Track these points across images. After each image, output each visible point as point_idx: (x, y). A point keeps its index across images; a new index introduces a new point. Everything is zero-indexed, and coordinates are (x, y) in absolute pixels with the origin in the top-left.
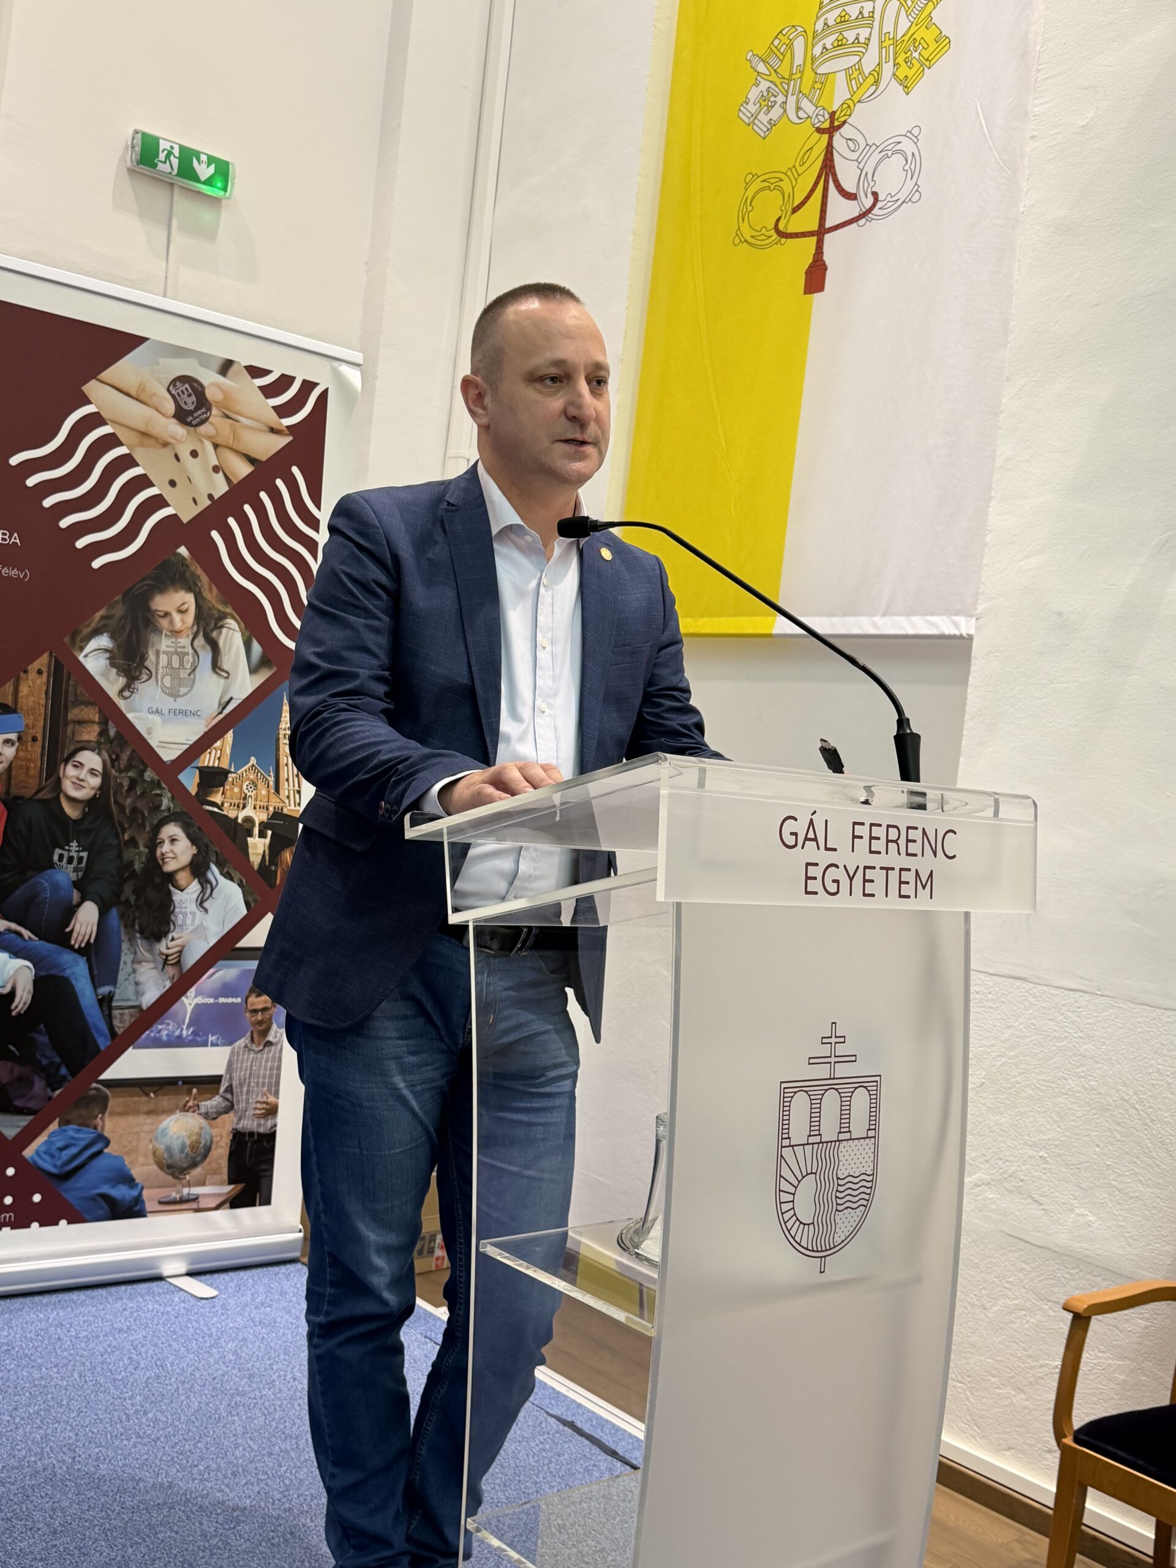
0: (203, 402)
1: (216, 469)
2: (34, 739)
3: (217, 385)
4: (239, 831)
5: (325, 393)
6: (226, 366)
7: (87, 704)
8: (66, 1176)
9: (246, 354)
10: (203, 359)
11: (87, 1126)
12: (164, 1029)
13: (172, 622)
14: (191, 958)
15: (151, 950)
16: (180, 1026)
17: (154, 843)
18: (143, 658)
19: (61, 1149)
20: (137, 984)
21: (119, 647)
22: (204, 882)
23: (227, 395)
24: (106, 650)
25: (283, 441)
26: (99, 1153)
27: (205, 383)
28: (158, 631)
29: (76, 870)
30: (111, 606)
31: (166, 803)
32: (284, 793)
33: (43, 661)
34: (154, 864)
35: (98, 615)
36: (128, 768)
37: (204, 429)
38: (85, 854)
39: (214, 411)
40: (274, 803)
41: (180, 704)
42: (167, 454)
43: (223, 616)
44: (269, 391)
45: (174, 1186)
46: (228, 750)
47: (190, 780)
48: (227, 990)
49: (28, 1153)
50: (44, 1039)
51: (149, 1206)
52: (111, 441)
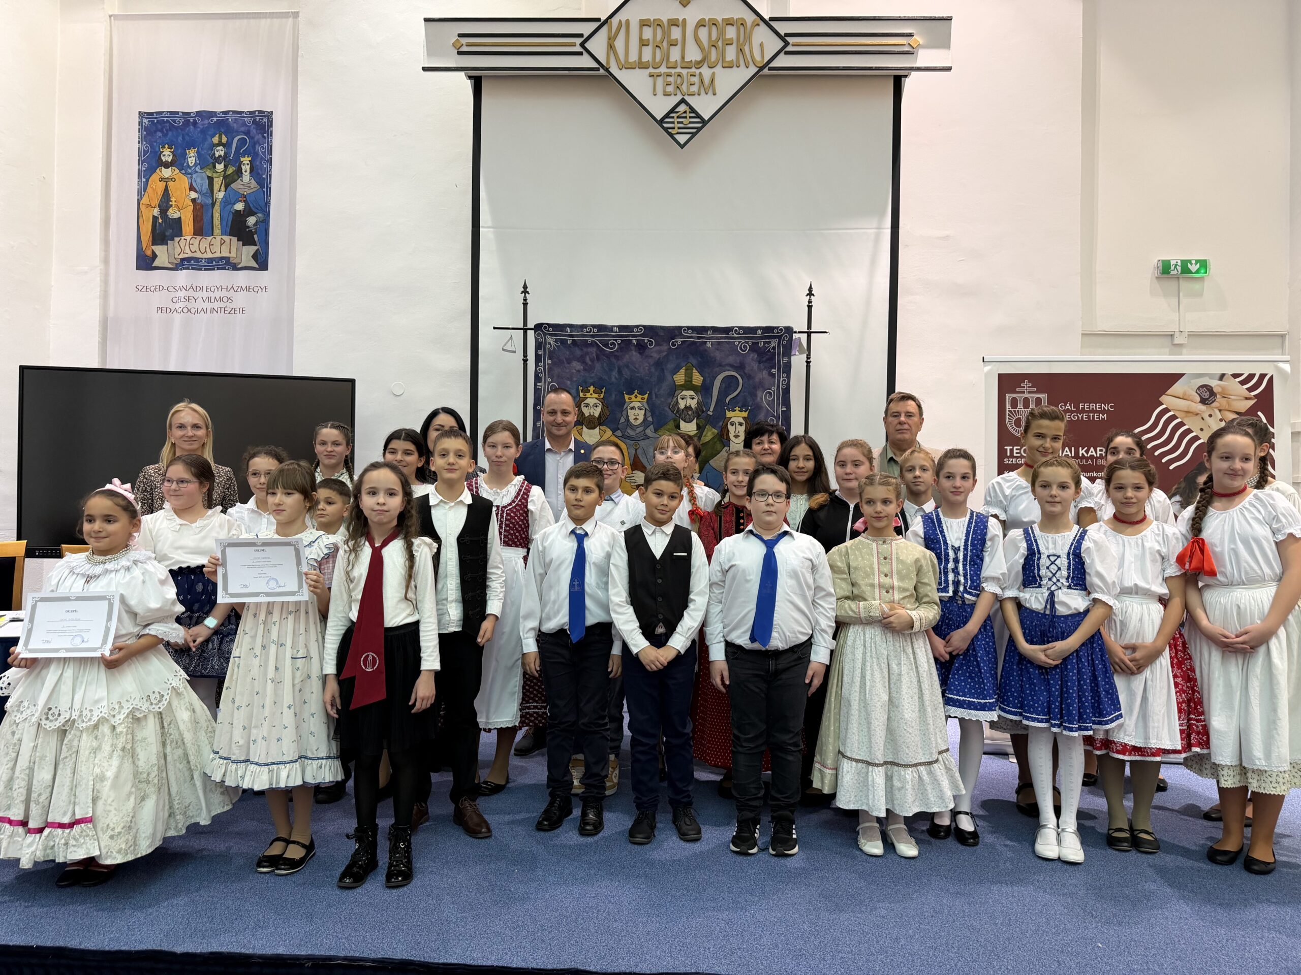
0: (1212, 394)
1: (1220, 419)
3: (1218, 385)
5: (1272, 377)
6: (1222, 377)
9: (1230, 370)
10: (1211, 376)
23: (1223, 388)
24: (1178, 502)
25: (1252, 402)
27: (1213, 386)
30: (1179, 484)
37: (1214, 405)
39: (1218, 396)
42: (1199, 417)
44: (1243, 383)
52: (1174, 417)
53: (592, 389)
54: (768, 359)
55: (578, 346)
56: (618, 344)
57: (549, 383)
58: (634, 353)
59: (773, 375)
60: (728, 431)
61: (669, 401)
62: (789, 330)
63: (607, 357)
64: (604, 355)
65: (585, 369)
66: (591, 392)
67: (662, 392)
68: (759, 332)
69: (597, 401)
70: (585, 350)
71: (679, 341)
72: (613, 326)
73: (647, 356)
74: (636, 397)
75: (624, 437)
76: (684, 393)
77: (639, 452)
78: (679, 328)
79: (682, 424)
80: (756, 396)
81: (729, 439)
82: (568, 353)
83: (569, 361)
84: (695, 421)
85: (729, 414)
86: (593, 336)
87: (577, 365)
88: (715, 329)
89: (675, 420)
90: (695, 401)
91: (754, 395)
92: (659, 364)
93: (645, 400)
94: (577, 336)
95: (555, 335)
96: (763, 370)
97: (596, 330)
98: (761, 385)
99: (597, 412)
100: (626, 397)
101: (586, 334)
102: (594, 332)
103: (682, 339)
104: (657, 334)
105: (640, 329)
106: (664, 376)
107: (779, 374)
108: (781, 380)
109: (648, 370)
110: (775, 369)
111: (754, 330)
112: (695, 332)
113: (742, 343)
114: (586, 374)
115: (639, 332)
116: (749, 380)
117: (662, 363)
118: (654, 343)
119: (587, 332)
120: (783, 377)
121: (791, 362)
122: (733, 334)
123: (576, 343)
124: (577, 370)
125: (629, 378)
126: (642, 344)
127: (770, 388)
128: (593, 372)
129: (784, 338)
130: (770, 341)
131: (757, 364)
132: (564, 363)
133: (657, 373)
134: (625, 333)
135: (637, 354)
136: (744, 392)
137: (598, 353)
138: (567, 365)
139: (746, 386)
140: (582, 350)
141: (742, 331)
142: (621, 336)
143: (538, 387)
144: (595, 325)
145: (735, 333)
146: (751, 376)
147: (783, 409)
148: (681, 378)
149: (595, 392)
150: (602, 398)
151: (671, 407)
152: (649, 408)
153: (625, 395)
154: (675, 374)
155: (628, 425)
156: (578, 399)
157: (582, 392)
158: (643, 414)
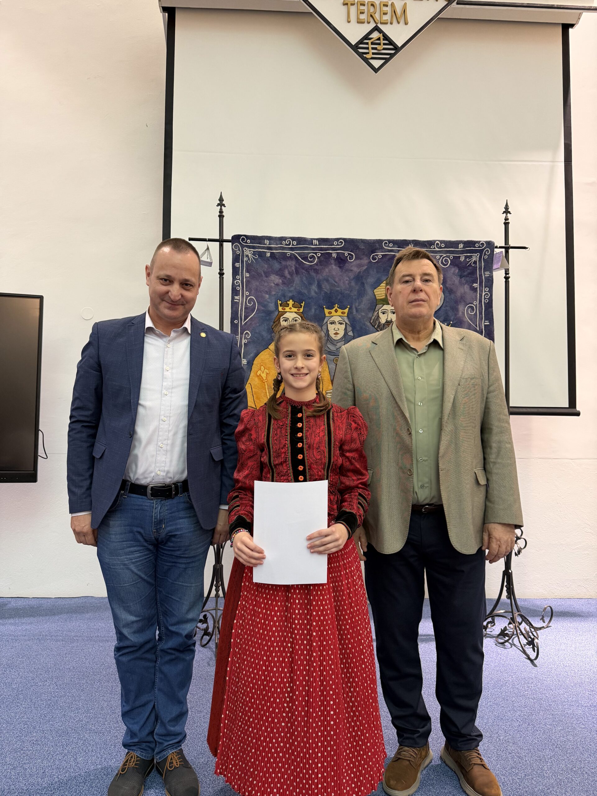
53: (291, 303)
54: (469, 274)
55: (276, 259)
56: (318, 258)
57: (247, 297)
58: (334, 267)
59: (475, 290)
61: (370, 315)
62: (490, 245)
63: (306, 270)
64: (303, 269)
65: (284, 283)
66: (291, 306)
67: (362, 306)
68: (461, 246)
69: (296, 315)
70: (284, 263)
71: (380, 254)
72: (312, 239)
73: (347, 270)
74: (336, 311)
76: (385, 307)
78: (380, 242)
80: (457, 310)
82: (266, 266)
83: (267, 274)
86: (292, 249)
87: (275, 279)
88: (417, 243)
91: (455, 309)
92: (359, 278)
93: (346, 315)
94: (276, 249)
95: (254, 247)
96: (464, 285)
97: (295, 243)
98: (462, 299)
100: (326, 311)
101: (285, 246)
102: (293, 245)
103: (382, 252)
104: (358, 248)
105: (340, 242)
106: (365, 290)
107: (481, 288)
108: (483, 294)
109: (348, 284)
110: (477, 283)
111: (455, 244)
112: (396, 246)
113: (444, 257)
114: (285, 288)
115: (339, 245)
116: (450, 294)
117: (362, 277)
118: (354, 257)
119: (286, 245)
120: (485, 291)
121: (493, 276)
122: (434, 248)
123: (275, 256)
124: (276, 283)
125: (329, 292)
126: (342, 258)
127: (472, 302)
128: (292, 286)
129: (485, 253)
130: (472, 256)
131: (459, 278)
132: (262, 276)
133: (357, 288)
134: (325, 247)
135: (337, 268)
136: (446, 306)
137: (298, 266)
138: (266, 278)
139: (447, 300)
140: (281, 263)
141: (443, 245)
142: (321, 249)
143: (235, 301)
144: (294, 237)
145: (437, 247)
146: (452, 290)
147: (485, 324)
148: (382, 292)
149: (294, 306)
150: (302, 313)
151: (371, 322)
152: (350, 323)
153: (325, 309)
154: (375, 288)
155: (328, 339)
156: (277, 313)
157: (281, 306)
158: (344, 329)
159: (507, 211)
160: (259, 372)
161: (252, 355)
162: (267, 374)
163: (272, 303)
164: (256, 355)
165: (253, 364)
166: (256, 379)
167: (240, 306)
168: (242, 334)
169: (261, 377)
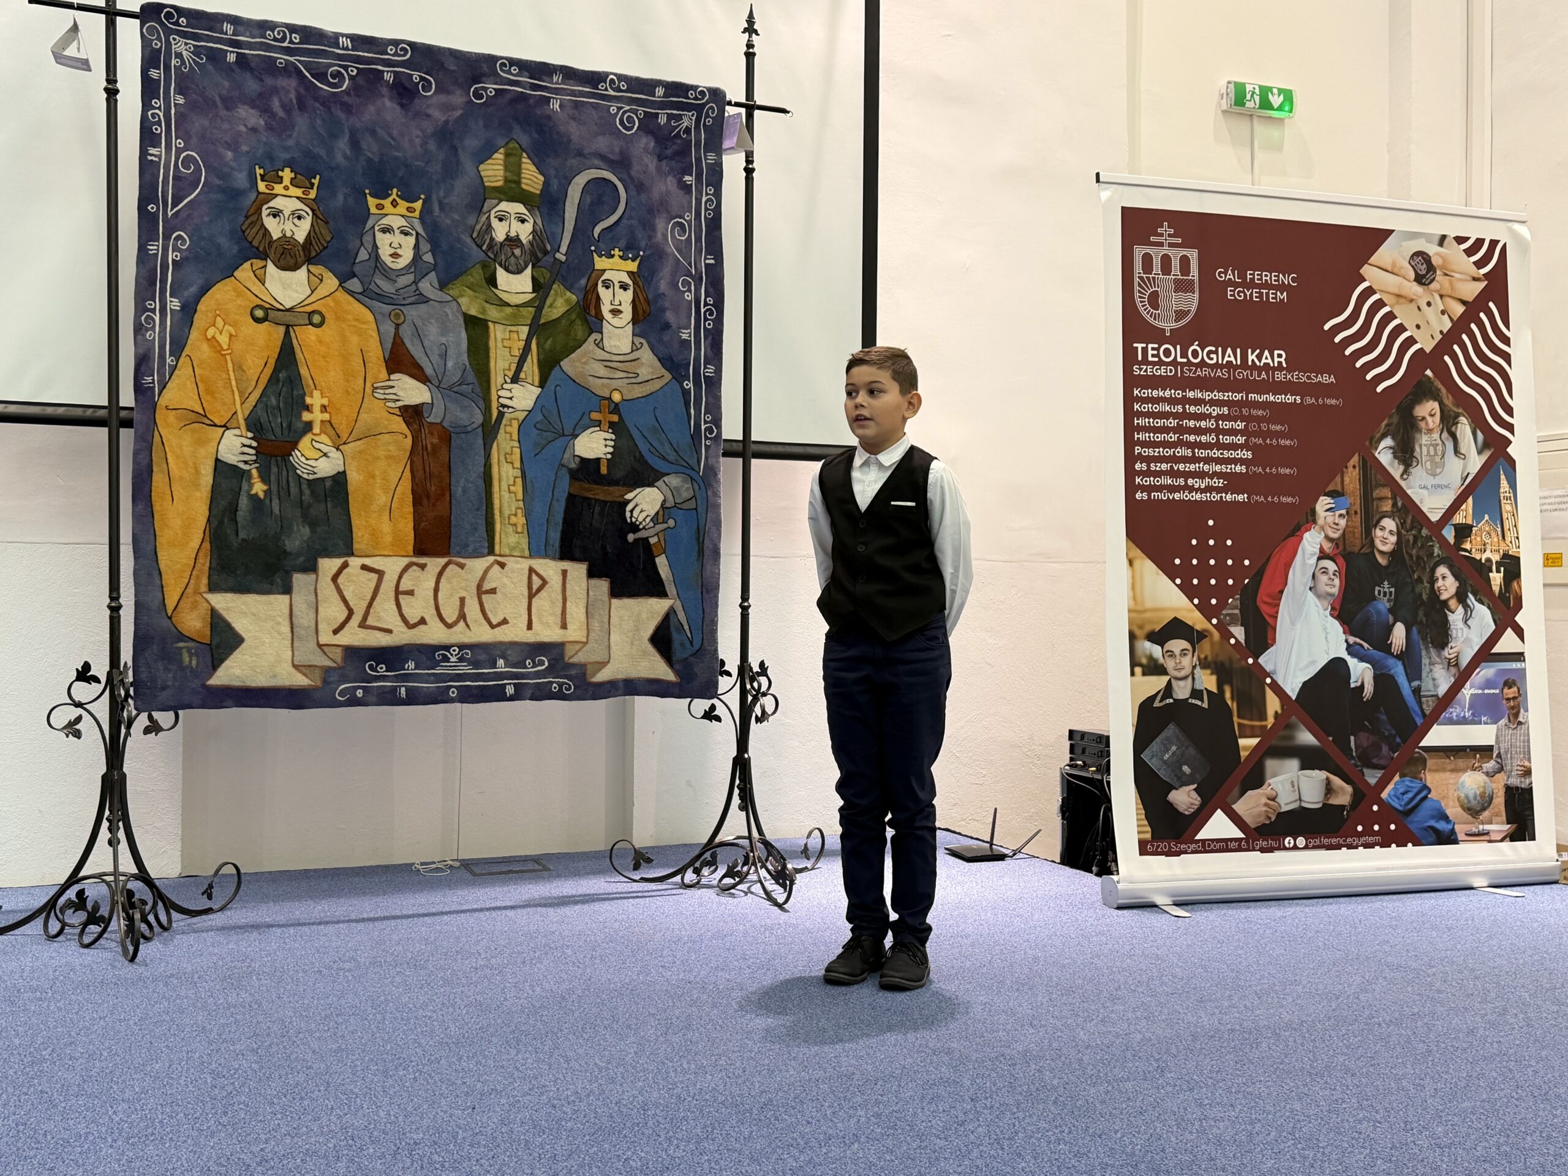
0: (1431, 268)
1: (1443, 312)
2: (1356, 513)
3: (1437, 254)
4: (1483, 569)
5: (1505, 245)
6: (1442, 240)
7: (1383, 486)
8: (1408, 813)
9: (1454, 229)
10: (1427, 237)
11: (1416, 778)
12: (1454, 711)
13: (1427, 424)
14: (1464, 662)
15: (1439, 656)
16: (1463, 710)
17: (1433, 580)
18: (1413, 450)
19: (1403, 794)
20: (1434, 680)
21: (1397, 445)
22: (1466, 607)
23: (1444, 260)
24: (1390, 448)
25: (1482, 285)
26: (1425, 797)
27: (1431, 254)
28: (1419, 430)
29: (1389, 601)
30: (1391, 417)
31: (1436, 551)
32: (1508, 539)
33: (1355, 460)
34: (1434, 594)
35: (1384, 424)
36: (1411, 529)
37: (1433, 286)
38: (1393, 590)
39: (1438, 272)
40: (1503, 548)
41: (1438, 481)
42: (1413, 306)
43: (1458, 415)
44: (1469, 252)
45: (1474, 823)
46: (1470, 511)
47: (1449, 534)
48: (1489, 684)
49: (1384, 795)
50: (1384, 717)
51: (1461, 836)
52: (1380, 304)
53: (287, 174)
54: (677, 154)
55: (252, 70)
56: (351, 78)
57: (179, 151)
58: (388, 103)
59: (687, 188)
60: (598, 298)
61: (471, 220)
62: (717, 96)
63: (323, 104)
64: (316, 99)
65: (269, 128)
66: (286, 181)
67: (454, 199)
68: (660, 91)
69: (299, 205)
70: (269, 81)
71: (492, 87)
72: (337, 35)
73: (418, 114)
74: (394, 204)
75: (368, 295)
76: (504, 206)
77: (406, 332)
78: (492, 59)
79: (501, 275)
80: (653, 228)
81: (600, 318)
82: (226, 84)
83: (229, 103)
84: (528, 271)
85: (600, 263)
86: (288, 51)
87: (248, 116)
88: (570, 73)
89: (485, 266)
90: (528, 227)
91: (649, 227)
92: (446, 135)
93: (417, 214)
94: (251, 46)
95: (196, 37)
96: (666, 176)
97: (296, 38)
98: (662, 207)
99: (301, 231)
100: (372, 202)
101: (273, 43)
102: (291, 42)
103: (496, 84)
104: (442, 66)
105: (403, 49)
106: (458, 163)
107: (699, 186)
108: (704, 200)
109: (421, 145)
110: (692, 176)
111: (648, 86)
112: (526, 74)
113: (625, 112)
114: (272, 140)
115: (399, 55)
116: (639, 192)
117: (452, 134)
118: (434, 86)
119: (275, 39)
120: (707, 194)
121: (721, 163)
122: (606, 90)
123: (249, 65)
124: (250, 126)
125: (377, 160)
126: (407, 84)
127: (682, 213)
128: (290, 136)
129: (707, 113)
130: (681, 115)
131: (655, 161)
132: (216, 107)
133: (441, 156)
134: (366, 54)
135: (395, 106)
136: (631, 218)
137: (302, 91)
138: (225, 112)
139: (633, 205)
140: (261, 80)
141: (623, 86)
142: (358, 60)
143: (149, 158)
144: (294, 25)
145: (611, 88)
146: (643, 185)
147: (708, 261)
148: (497, 173)
149: (293, 182)
150: (314, 200)
151: (475, 235)
152: (427, 234)
153: (369, 198)
154: (482, 162)
155: (376, 267)
156: (253, 196)
157: (262, 180)
158: (412, 246)
159: (750, 29)
160: (211, 332)
161: (193, 289)
162: (231, 335)
163: (240, 171)
164: (204, 290)
165: (196, 311)
166: (205, 347)
167: (162, 171)
168: (167, 238)
169: (216, 344)
